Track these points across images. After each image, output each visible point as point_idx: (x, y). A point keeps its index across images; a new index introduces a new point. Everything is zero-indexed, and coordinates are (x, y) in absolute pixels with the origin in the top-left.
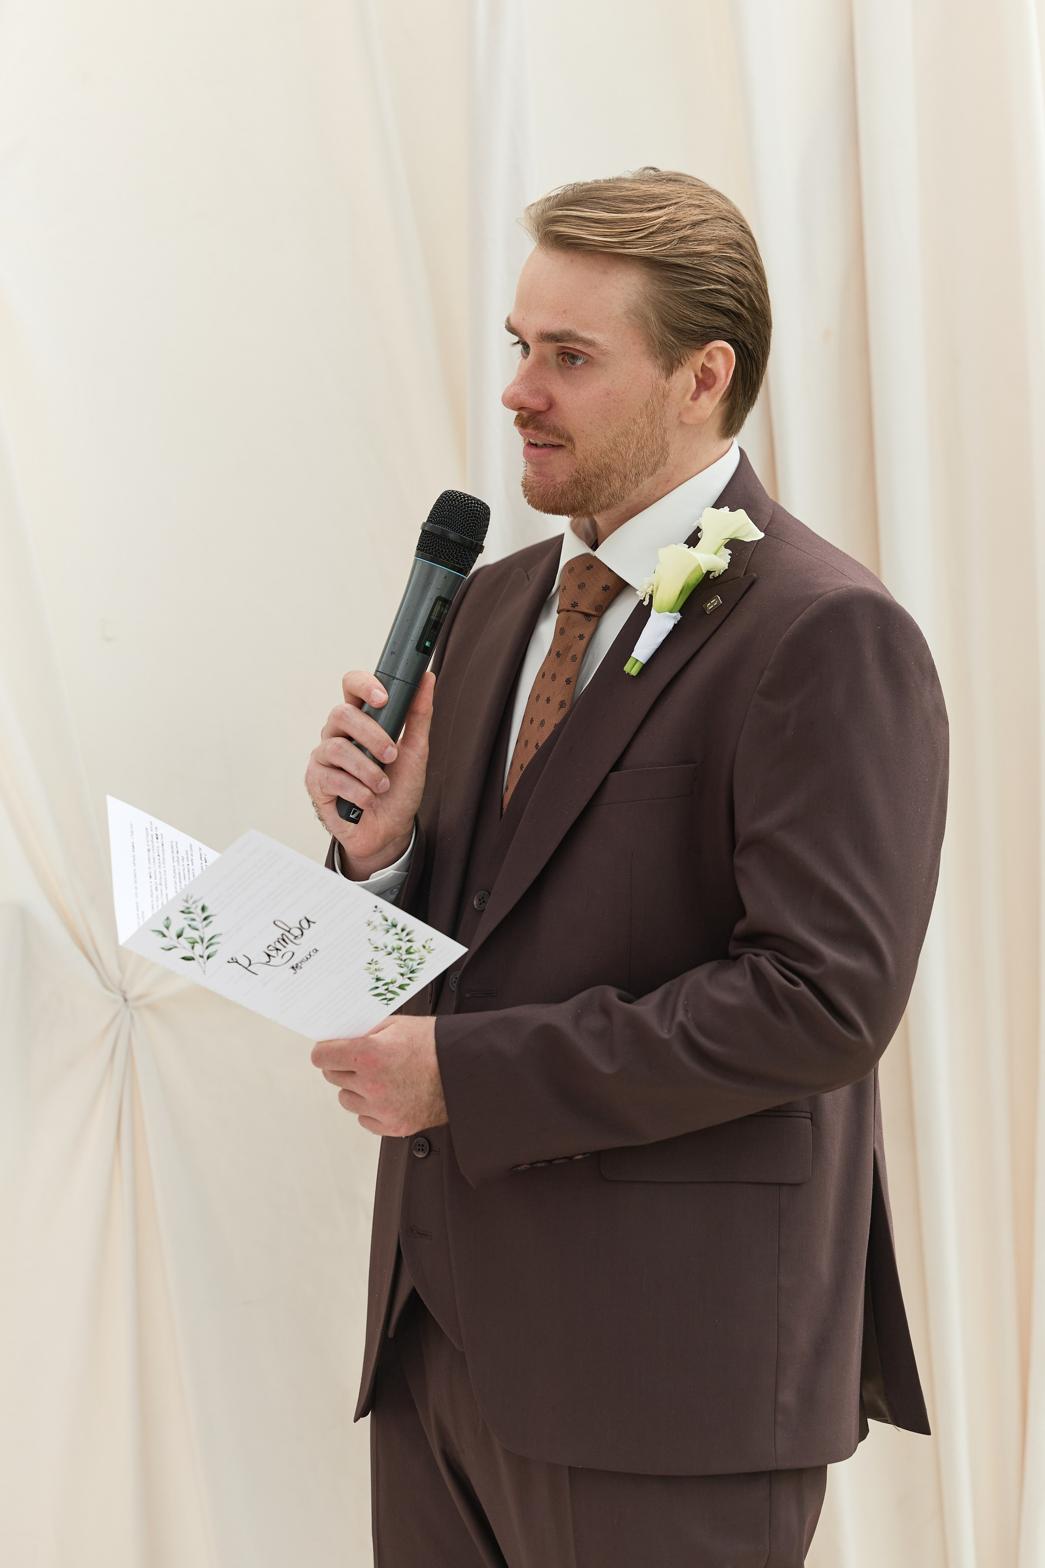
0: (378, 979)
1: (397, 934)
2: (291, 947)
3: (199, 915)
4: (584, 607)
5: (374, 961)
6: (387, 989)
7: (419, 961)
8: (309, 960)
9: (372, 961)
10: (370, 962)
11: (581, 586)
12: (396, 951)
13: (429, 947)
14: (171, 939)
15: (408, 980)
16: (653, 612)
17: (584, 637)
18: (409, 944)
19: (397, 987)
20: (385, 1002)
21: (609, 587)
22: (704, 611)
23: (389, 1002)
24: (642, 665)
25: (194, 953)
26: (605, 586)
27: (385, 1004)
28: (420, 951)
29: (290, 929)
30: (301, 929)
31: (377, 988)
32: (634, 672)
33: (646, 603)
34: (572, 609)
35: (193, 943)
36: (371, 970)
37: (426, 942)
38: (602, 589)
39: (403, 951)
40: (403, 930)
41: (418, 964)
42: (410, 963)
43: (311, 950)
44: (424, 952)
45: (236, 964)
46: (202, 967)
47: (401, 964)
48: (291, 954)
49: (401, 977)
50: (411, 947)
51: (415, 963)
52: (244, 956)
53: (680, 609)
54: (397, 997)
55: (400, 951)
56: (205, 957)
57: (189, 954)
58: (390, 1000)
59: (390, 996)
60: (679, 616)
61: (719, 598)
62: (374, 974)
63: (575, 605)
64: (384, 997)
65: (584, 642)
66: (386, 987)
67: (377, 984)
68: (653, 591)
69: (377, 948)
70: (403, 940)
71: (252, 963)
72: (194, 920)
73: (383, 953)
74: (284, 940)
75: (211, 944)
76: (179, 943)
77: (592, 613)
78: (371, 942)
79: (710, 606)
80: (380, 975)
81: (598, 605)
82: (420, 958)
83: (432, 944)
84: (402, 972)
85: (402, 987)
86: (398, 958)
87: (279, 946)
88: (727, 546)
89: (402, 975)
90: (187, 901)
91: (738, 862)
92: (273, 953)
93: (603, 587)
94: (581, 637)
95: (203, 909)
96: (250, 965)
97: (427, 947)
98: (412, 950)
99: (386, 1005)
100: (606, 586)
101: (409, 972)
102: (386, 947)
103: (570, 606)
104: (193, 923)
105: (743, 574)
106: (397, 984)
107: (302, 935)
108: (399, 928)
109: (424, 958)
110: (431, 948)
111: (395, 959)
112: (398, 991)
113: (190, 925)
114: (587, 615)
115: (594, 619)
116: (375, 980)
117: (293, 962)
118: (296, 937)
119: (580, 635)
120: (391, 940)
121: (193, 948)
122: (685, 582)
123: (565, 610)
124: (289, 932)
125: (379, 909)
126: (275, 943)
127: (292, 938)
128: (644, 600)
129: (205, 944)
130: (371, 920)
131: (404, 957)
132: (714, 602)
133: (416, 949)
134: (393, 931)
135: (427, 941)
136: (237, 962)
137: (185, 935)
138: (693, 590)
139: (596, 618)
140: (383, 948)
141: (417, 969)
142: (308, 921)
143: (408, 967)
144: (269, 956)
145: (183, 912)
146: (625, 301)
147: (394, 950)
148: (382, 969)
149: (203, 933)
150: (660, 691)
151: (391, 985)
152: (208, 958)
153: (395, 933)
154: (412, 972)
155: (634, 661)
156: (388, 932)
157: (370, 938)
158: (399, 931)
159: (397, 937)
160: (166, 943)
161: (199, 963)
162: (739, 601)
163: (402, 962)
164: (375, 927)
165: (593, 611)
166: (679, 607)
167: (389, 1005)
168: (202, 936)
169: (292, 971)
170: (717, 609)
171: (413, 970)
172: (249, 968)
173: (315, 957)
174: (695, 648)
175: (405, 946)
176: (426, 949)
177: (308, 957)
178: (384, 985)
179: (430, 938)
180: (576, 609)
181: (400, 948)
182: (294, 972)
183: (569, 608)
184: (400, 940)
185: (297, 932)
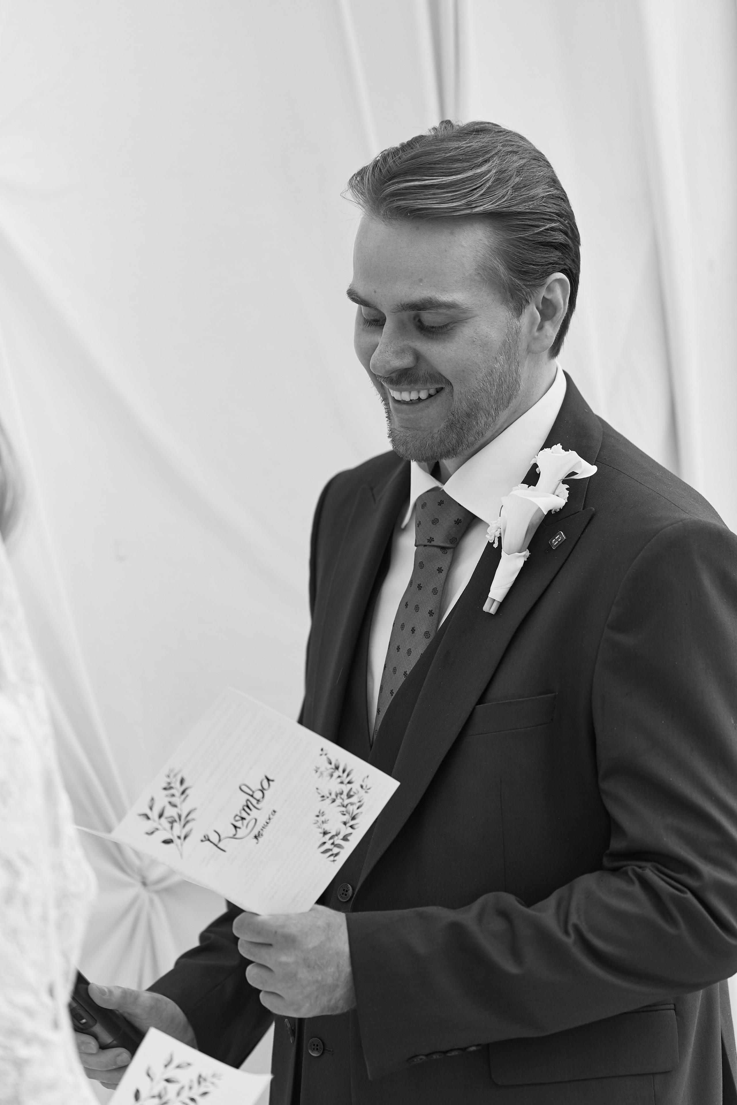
0: (325, 833)
1: (339, 777)
2: (254, 813)
3: (178, 789)
4: (438, 541)
5: (321, 812)
6: (333, 844)
7: (358, 804)
8: (269, 825)
9: (319, 812)
10: (318, 814)
11: (435, 521)
12: (339, 797)
13: (366, 786)
14: (154, 821)
15: (350, 828)
16: (503, 553)
17: (443, 570)
18: (349, 786)
19: (341, 839)
20: (332, 858)
21: (461, 520)
22: (550, 546)
23: (336, 858)
24: (499, 604)
25: (172, 835)
26: (456, 520)
27: (332, 861)
28: (358, 792)
29: (253, 792)
30: (262, 790)
31: (324, 843)
32: (493, 610)
33: (496, 545)
34: (429, 543)
35: (172, 822)
36: (319, 824)
37: (363, 781)
38: (454, 523)
39: (344, 796)
40: (344, 771)
41: (358, 808)
42: (350, 808)
43: (270, 813)
44: (362, 792)
45: (208, 842)
46: (179, 849)
47: (343, 812)
48: (254, 820)
49: (344, 826)
50: (351, 789)
51: (355, 807)
52: (215, 831)
53: (528, 546)
54: (342, 851)
55: (342, 796)
56: (182, 837)
57: (167, 836)
58: (337, 855)
59: (336, 850)
60: (527, 553)
61: (562, 533)
62: (321, 828)
63: (431, 540)
64: (330, 853)
65: (443, 574)
66: (331, 841)
67: (324, 840)
68: (500, 534)
69: (323, 797)
70: (344, 782)
71: (222, 837)
72: (173, 795)
73: (328, 801)
74: (248, 807)
75: (187, 822)
76: (160, 824)
77: (448, 545)
78: (319, 791)
79: (555, 542)
80: (327, 827)
81: (452, 538)
82: (358, 800)
83: (368, 783)
84: (345, 820)
85: (345, 838)
86: (340, 804)
87: (244, 815)
88: (564, 482)
89: (345, 823)
90: (168, 776)
91: (605, 785)
92: (238, 824)
93: (455, 521)
94: (440, 570)
95: (182, 782)
96: (220, 840)
97: (364, 787)
98: (352, 793)
99: (332, 863)
100: (458, 519)
101: (351, 819)
102: (330, 794)
103: (427, 541)
104: (173, 800)
105: (582, 508)
106: (341, 836)
107: (263, 797)
108: (341, 769)
109: (363, 799)
110: (368, 787)
111: (339, 806)
112: (342, 843)
113: (170, 803)
114: (443, 548)
115: (450, 552)
116: (322, 835)
117: (255, 832)
118: (258, 801)
119: (439, 568)
120: (334, 786)
121: (172, 828)
122: (530, 523)
123: (422, 545)
124: (252, 796)
125: (324, 752)
126: (240, 813)
127: (254, 802)
128: (494, 543)
129: (183, 822)
130: (318, 766)
131: (346, 802)
132: (559, 538)
133: (356, 792)
134: (336, 774)
135: (364, 779)
136: (209, 840)
137: (166, 814)
138: (538, 529)
139: (452, 550)
140: (328, 795)
141: (357, 814)
142: (268, 780)
143: (349, 814)
144: (235, 827)
145: (165, 789)
146: (474, 259)
147: (337, 796)
148: (328, 820)
149: (181, 810)
150: (516, 626)
151: (336, 838)
152: (185, 837)
153: (338, 776)
154: (353, 818)
155: (491, 602)
156: (332, 776)
157: (319, 788)
158: (341, 773)
159: (339, 780)
160: (149, 826)
161: (177, 845)
162: (581, 536)
163: (344, 809)
164: (322, 774)
165: (448, 544)
166: (527, 546)
167: (335, 862)
168: (180, 812)
169: (255, 840)
170: (562, 544)
171: (354, 816)
172: (220, 845)
173: (275, 818)
174: (546, 583)
175: (346, 788)
176: (364, 789)
177: (268, 821)
178: (330, 839)
179: (366, 776)
180: (433, 543)
181: (341, 794)
182: (256, 841)
183: (426, 543)
184: (342, 783)
185: (258, 795)
